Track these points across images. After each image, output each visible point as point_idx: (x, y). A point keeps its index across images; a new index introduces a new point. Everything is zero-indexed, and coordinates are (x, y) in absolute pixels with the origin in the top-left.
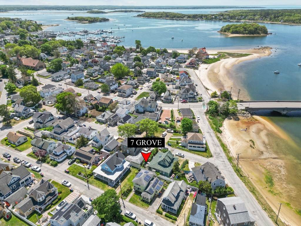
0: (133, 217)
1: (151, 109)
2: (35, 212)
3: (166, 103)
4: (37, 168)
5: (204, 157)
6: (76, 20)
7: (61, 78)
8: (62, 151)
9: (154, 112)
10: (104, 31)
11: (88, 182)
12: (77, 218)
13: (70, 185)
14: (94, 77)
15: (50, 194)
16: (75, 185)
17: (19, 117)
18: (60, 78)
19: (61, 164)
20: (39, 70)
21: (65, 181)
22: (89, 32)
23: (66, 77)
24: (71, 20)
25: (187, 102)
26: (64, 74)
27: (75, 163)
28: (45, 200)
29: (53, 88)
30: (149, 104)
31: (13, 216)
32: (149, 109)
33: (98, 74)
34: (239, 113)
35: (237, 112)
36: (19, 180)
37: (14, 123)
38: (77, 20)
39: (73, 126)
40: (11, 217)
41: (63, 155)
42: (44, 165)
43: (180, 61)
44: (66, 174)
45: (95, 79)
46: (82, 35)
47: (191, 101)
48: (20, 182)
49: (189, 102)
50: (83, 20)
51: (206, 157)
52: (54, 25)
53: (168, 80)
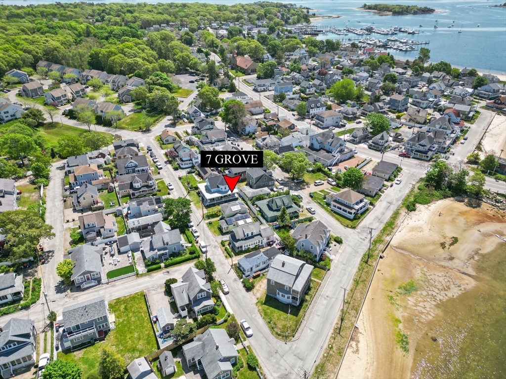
0: (196, 235)
1: (331, 148)
2: (129, 195)
3: (373, 149)
4: (159, 165)
5: (342, 224)
6: (374, 9)
7: (265, 87)
8: (189, 158)
9: (331, 153)
10: (402, 30)
11: (189, 192)
12: (146, 209)
13: (172, 189)
14: (306, 94)
15: (147, 186)
16: (176, 191)
17: (188, 119)
18: (262, 88)
19: (181, 170)
20: (250, 74)
21: (169, 184)
22: (374, 31)
23: (270, 88)
24: (366, 9)
25: (409, 157)
26: (270, 84)
27: (194, 174)
28: (140, 188)
29: (244, 97)
30: (330, 140)
31: (114, 191)
32: (327, 147)
33: (316, 91)
34: (488, 198)
35: (484, 195)
36: (136, 166)
37: (181, 124)
38: (376, 9)
39: (224, 140)
40: (113, 191)
41: (188, 162)
42: (169, 166)
43: (485, 94)
44: (178, 179)
45: (306, 98)
46: (359, 35)
47: (418, 157)
48: (136, 169)
49: (413, 158)
50: (385, 10)
51: (345, 226)
52: (334, 16)
53: (418, 119)
